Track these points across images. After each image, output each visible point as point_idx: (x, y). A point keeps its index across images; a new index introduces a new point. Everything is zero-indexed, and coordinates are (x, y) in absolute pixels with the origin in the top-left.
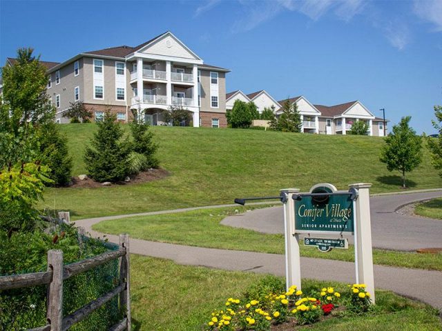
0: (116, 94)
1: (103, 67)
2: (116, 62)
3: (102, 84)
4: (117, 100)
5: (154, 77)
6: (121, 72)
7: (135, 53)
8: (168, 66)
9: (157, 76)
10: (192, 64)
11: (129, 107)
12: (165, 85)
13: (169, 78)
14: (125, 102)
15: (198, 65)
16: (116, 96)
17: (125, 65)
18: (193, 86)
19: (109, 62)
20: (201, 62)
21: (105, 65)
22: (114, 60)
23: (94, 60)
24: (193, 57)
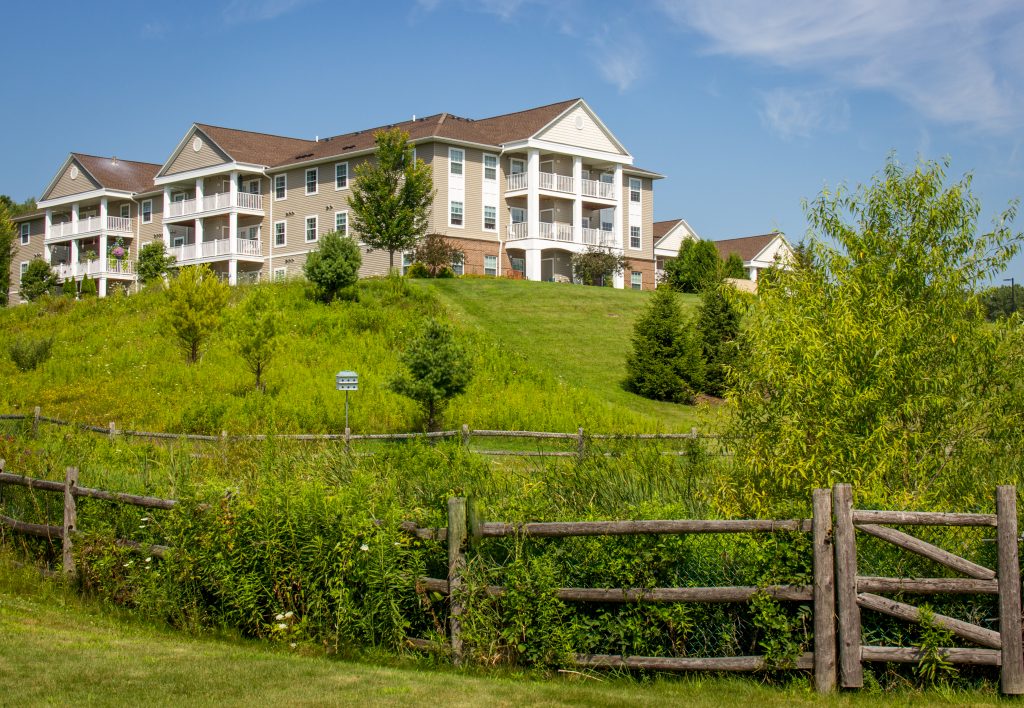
0: (483, 217)
1: (464, 162)
2: (484, 154)
3: (461, 198)
4: (484, 229)
5: (555, 187)
6: (490, 174)
7: (530, 139)
8: (578, 167)
9: (559, 186)
10: (615, 164)
11: (504, 244)
12: (569, 203)
13: (577, 189)
14: (496, 233)
15: (625, 166)
16: (483, 222)
17: (498, 160)
18: (614, 207)
19: (474, 154)
20: (628, 160)
21: (466, 159)
22: (482, 150)
23: (450, 149)
24: (615, 150)
